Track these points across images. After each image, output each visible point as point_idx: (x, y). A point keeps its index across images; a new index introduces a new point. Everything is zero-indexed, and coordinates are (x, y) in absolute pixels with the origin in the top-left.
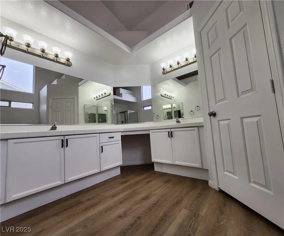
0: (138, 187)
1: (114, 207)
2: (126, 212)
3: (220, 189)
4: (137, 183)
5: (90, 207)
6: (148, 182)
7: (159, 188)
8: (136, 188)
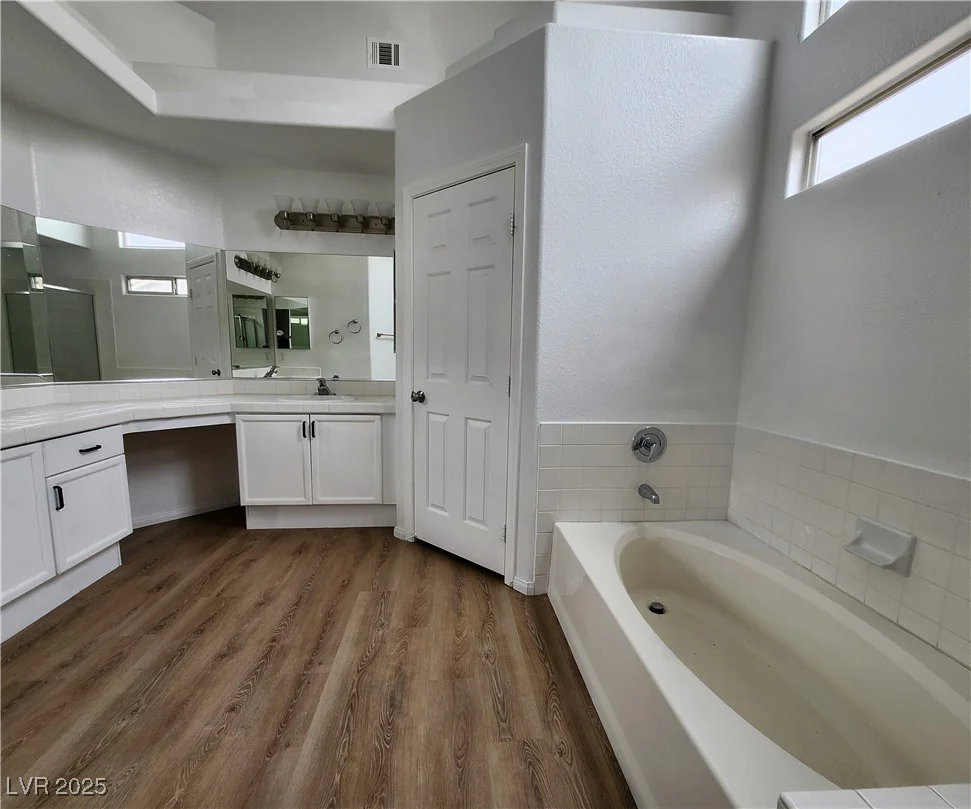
0: (226, 582)
1: (185, 647)
2: (230, 643)
3: (415, 538)
4: (213, 573)
5: (95, 677)
6: (247, 565)
7: (287, 570)
8: (221, 588)
